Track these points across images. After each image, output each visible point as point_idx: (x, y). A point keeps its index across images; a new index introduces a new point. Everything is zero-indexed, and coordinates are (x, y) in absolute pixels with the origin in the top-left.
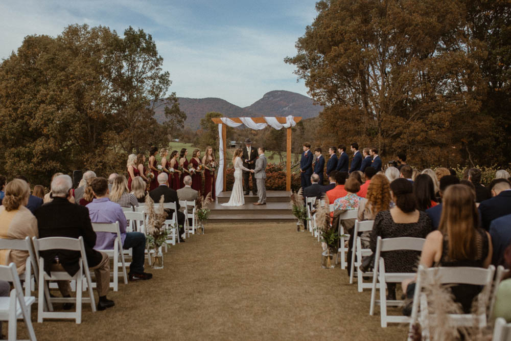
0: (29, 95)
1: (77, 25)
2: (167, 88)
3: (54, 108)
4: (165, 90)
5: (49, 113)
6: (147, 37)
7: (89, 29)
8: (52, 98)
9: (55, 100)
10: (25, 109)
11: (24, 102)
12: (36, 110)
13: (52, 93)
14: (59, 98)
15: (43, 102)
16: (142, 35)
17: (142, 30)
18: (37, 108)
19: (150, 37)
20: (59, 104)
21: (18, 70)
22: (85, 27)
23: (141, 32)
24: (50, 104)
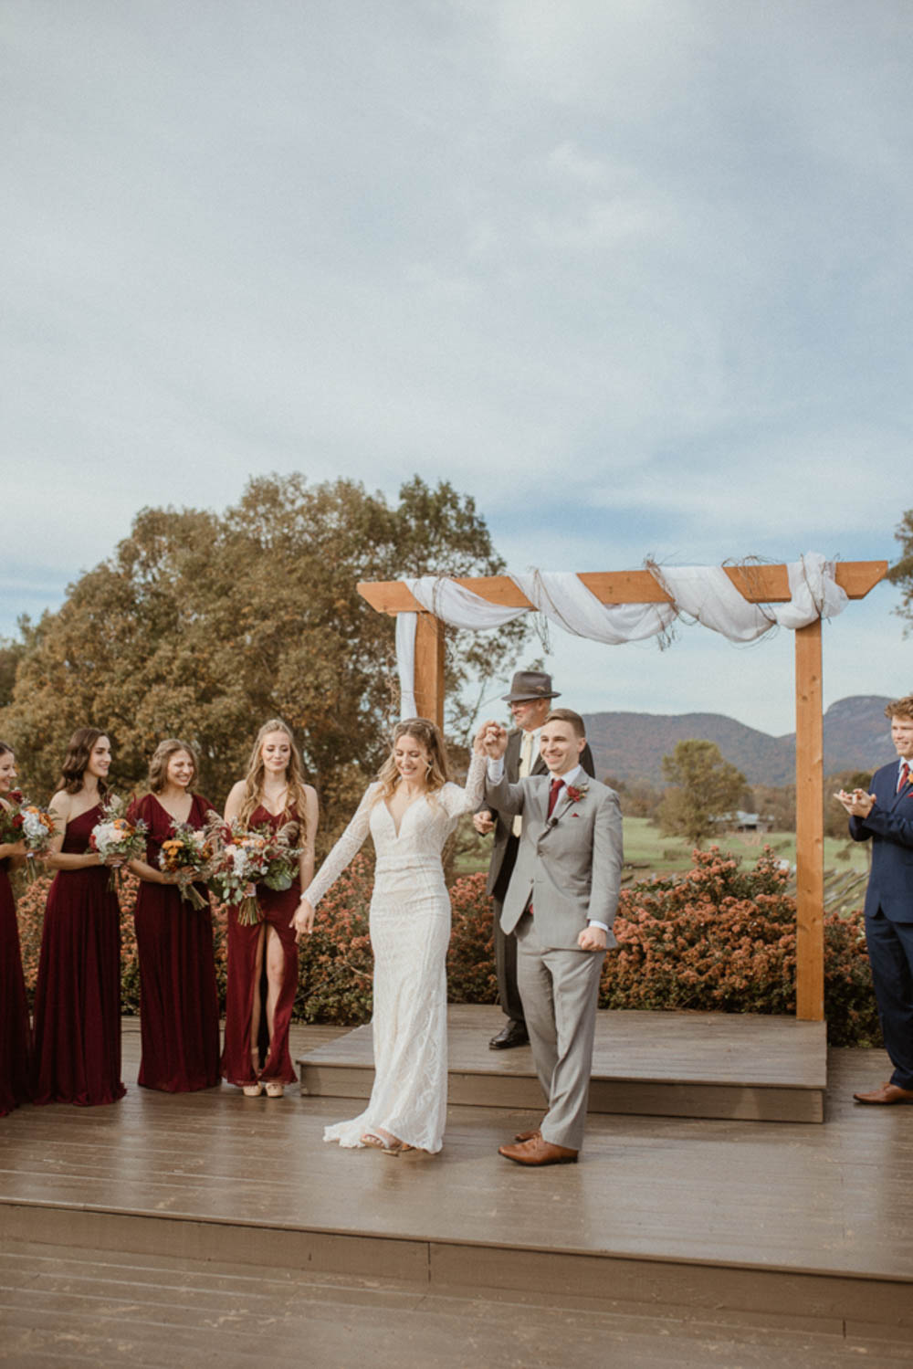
0: (126, 662)
1: (275, 475)
2: (520, 648)
3: (187, 695)
4: (514, 652)
5: (170, 708)
6: (462, 504)
7: (305, 487)
8: (184, 668)
9: (194, 674)
10: (111, 697)
11: (112, 681)
12: (140, 701)
13: (187, 654)
14: (204, 670)
15: (160, 679)
16: (447, 497)
17: (448, 484)
18: (141, 695)
19: (471, 504)
20: (203, 685)
21: (106, 595)
22: (295, 481)
23: (445, 489)
24: (178, 684)
